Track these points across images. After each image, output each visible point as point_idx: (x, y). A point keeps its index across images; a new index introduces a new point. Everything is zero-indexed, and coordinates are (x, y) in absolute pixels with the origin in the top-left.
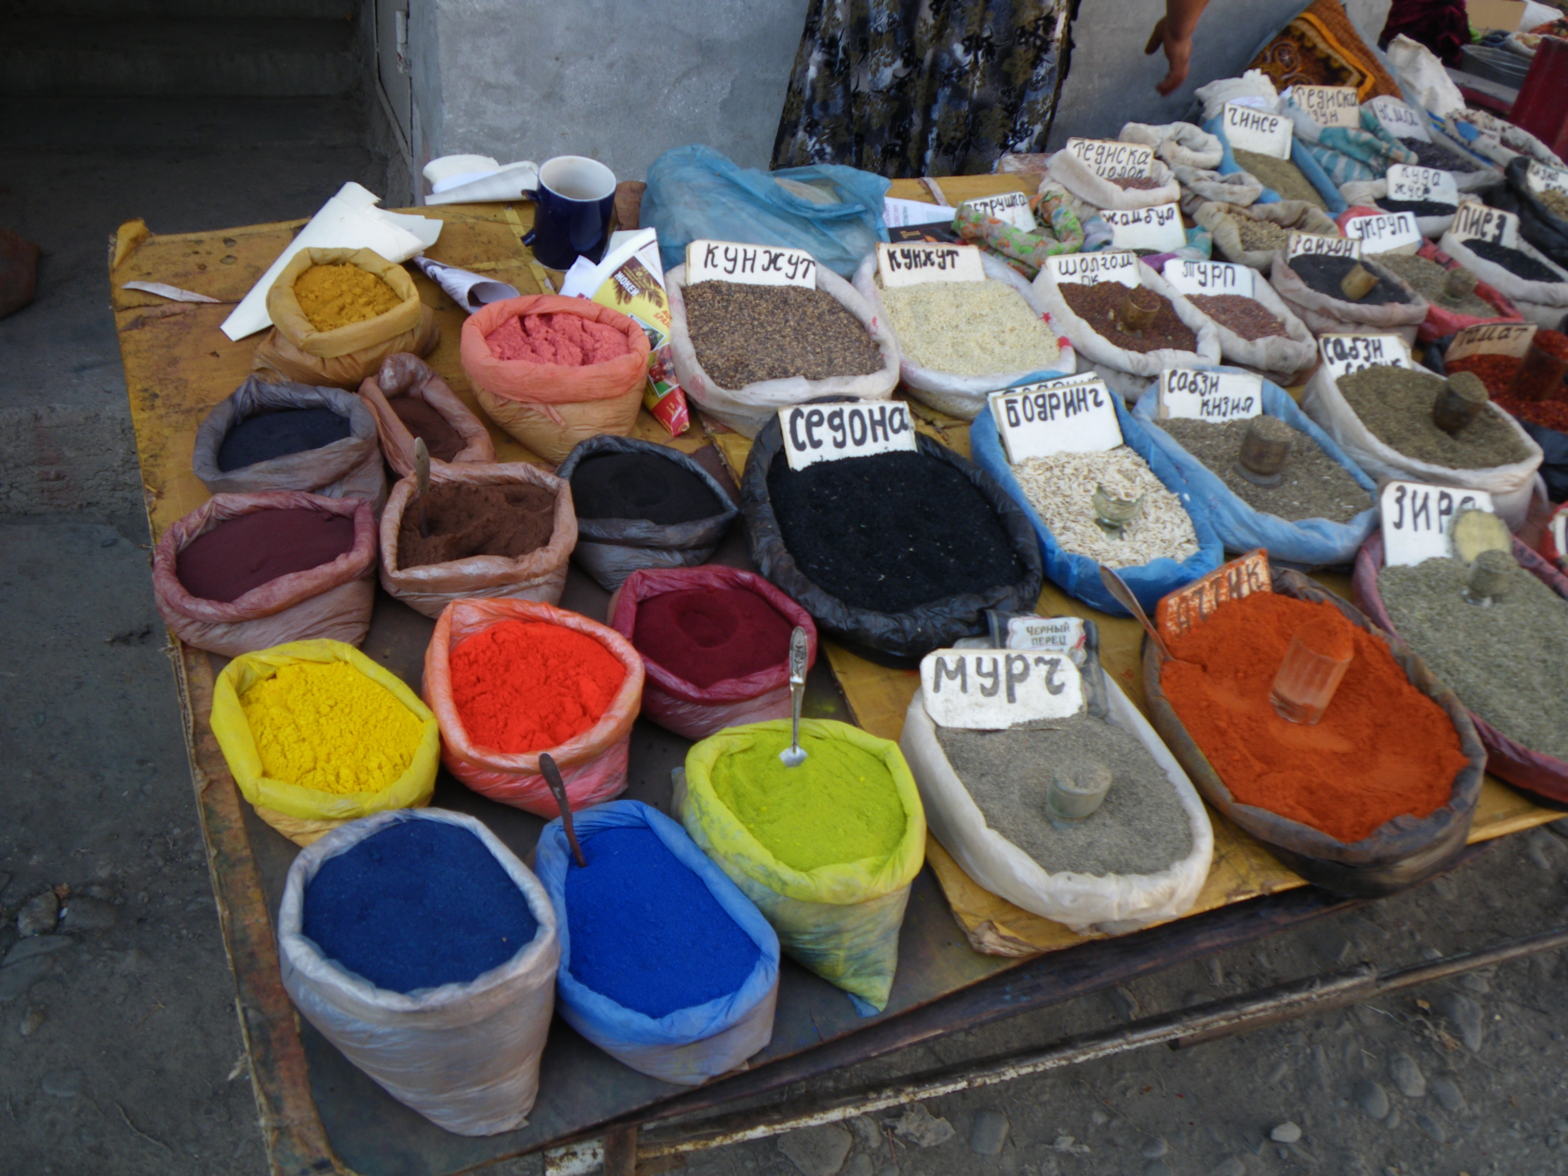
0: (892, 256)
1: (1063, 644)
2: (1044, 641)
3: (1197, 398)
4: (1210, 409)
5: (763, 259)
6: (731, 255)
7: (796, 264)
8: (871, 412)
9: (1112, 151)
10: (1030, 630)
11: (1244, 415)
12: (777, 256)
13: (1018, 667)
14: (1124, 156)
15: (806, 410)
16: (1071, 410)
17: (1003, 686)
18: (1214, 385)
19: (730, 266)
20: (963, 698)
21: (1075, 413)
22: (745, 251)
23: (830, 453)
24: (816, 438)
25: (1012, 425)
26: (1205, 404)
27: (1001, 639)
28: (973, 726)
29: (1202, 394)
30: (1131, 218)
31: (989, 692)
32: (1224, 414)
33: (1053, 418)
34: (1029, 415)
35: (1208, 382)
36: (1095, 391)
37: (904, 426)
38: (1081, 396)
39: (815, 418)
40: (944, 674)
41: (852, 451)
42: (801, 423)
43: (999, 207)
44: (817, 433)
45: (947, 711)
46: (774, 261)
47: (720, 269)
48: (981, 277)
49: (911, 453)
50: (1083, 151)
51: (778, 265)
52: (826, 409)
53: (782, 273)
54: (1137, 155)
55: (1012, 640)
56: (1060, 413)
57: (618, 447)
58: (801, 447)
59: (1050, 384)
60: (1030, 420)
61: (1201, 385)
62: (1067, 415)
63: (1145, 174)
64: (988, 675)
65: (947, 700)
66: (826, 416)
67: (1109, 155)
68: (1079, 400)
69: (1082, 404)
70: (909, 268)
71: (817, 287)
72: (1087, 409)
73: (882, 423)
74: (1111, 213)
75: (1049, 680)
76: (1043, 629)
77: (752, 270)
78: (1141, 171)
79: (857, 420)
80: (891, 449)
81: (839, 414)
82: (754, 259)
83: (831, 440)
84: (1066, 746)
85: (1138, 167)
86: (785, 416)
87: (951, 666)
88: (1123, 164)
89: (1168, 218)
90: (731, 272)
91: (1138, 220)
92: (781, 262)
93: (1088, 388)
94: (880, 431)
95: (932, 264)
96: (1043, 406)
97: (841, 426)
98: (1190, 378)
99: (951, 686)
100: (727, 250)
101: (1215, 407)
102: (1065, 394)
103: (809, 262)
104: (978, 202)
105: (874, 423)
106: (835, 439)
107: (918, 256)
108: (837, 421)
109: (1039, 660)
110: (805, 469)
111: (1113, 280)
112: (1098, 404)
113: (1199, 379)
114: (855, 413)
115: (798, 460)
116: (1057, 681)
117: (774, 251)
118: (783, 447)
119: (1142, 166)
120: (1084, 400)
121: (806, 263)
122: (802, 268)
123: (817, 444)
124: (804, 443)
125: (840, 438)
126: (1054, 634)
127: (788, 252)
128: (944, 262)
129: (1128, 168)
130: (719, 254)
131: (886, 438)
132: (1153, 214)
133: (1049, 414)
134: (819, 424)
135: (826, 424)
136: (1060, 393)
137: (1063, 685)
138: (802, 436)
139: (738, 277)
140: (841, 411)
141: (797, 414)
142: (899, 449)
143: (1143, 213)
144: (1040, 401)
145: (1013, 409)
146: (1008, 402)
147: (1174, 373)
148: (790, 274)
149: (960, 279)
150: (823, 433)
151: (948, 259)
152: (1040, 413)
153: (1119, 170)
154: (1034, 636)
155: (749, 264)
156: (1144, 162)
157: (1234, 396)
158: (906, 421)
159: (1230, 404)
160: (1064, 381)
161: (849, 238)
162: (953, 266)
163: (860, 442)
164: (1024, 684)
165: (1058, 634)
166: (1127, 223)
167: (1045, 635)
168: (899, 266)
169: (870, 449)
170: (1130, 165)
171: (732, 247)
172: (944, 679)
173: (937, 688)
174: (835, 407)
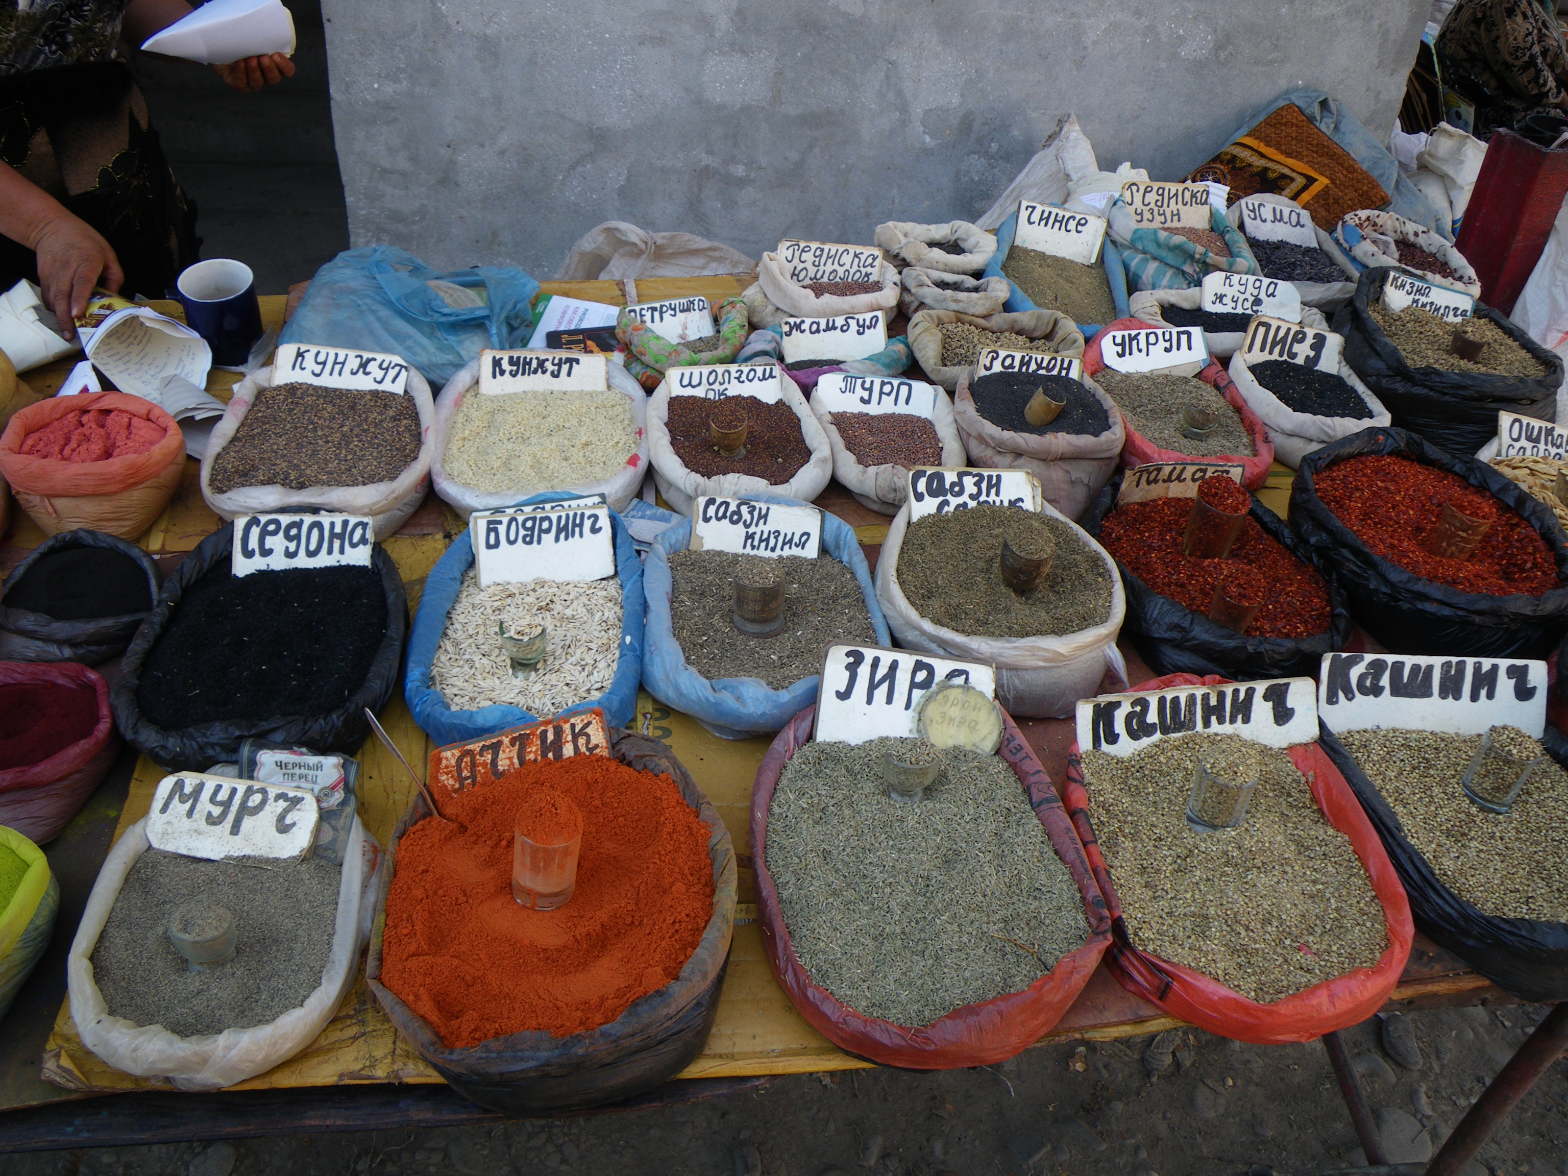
0: (497, 363)
1: (315, 783)
2: (297, 777)
3: (740, 529)
4: (756, 543)
5: (353, 363)
6: (321, 358)
7: (387, 369)
8: (332, 524)
9: (833, 252)
10: (280, 765)
11: (796, 551)
12: (369, 361)
13: (256, 799)
14: (847, 259)
15: (264, 519)
16: (562, 536)
17: (231, 817)
18: (764, 517)
19: (318, 369)
20: (186, 823)
21: (566, 538)
22: (337, 355)
23: (278, 563)
24: (267, 547)
25: (489, 546)
26: (750, 537)
27: (249, 770)
28: (184, 852)
29: (747, 526)
30: (823, 326)
31: (212, 820)
32: (773, 550)
33: (539, 542)
34: (512, 538)
35: (756, 514)
36: (596, 517)
37: (363, 541)
38: (578, 521)
39: (272, 527)
40: (177, 796)
41: (302, 562)
42: (255, 531)
43: (670, 312)
44: (270, 542)
45: (165, 833)
46: (364, 365)
47: (308, 372)
48: (602, 386)
49: (365, 567)
50: (797, 254)
51: (368, 370)
52: (285, 519)
53: (371, 377)
54: (863, 257)
55: (261, 773)
56: (548, 538)
57: (90, 540)
58: (248, 554)
59: (548, 506)
60: (511, 543)
61: (746, 516)
62: (557, 539)
63: (872, 278)
64: (221, 803)
65: (168, 823)
66: (283, 526)
67: (828, 257)
68: (574, 525)
69: (577, 530)
70: (514, 376)
71: (406, 391)
72: (581, 535)
73: (341, 537)
74: (798, 321)
75: (281, 818)
76: (295, 765)
77: (340, 374)
78: (867, 275)
79: (315, 533)
80: (343, 563)
81: (298, 525)
82: (343, 363)
83: (283, 549)
84: (269, 887)
85: (864, 271)
86: (240, 524)
87: (188, 789)
88: (847, 267)
89: (869, 328)
90: (318, 375)
91: (834, 328)
92: (372, 367)
93: (588, 513)
94: (337, 544)
95: (544, 372)
96: (532, 529)
97: (298, 537)
98: (733, 507)
99: (179, 808)
100: (318, 353)
101: (761, 541)
102: (560, 518)
103: (402, 366)
104: (645, 307)
105: (333, 535)
106: (287, 548)
107: (530, 364)
108: (294, 532)
109: (279, 797)
110: (247, 576)
111: (746, 394)
112: (595, 530)
113: (744, 509)
114: (318, 525)
115: (242, 567)
116: (288, 821)
117: (366, 355)
118: (230, 554)
119: (869, 270)
120: (581, 525)
121: (398, 368)
122: (392, 373)
123: (266, 553)
124: (253, 550)
125: (292, 547)
126: (307, 771)
127: (380, 357)
128: (559, 371)
129: (852, 271)
130: (309, 357)
131: (342, 551)
132: (852, 323)
133: (536, 538)
134: (275, 533)
135: (281, 534)
136: (554, 517)
137: (294, 824)
138: (253, 544)
139: (327, 381)
140: (302, 521)
141: (254, 521)
142: (352, 563)
143: (840, 321)
144: (529, 524)
145: (496, 530)
146: (489, 523)
147: (711, 501)
148: (379, 379)
149: (577, 388)
150: (277, 543)
151: (565, 368)
152: (525, 537)
153: (841, 273)
154: (284, 771)
155: (338, 367)
156: (872, 266)
157: (786, 529)
158: (367, 536)
159: (781, 539)
160: (566, 504)
161: (467, 344)
162: (569, 374)
163: (311, 554)
164: (255, 817)
165: (311, 772)
166: (818, 331)
167: (297, 771)
168: (502, 373)
169: (323, 560)
170: (855, 268)
171: (324, 351)
172: (176, 800)
173: (164, 810)
174: (296, 518)
